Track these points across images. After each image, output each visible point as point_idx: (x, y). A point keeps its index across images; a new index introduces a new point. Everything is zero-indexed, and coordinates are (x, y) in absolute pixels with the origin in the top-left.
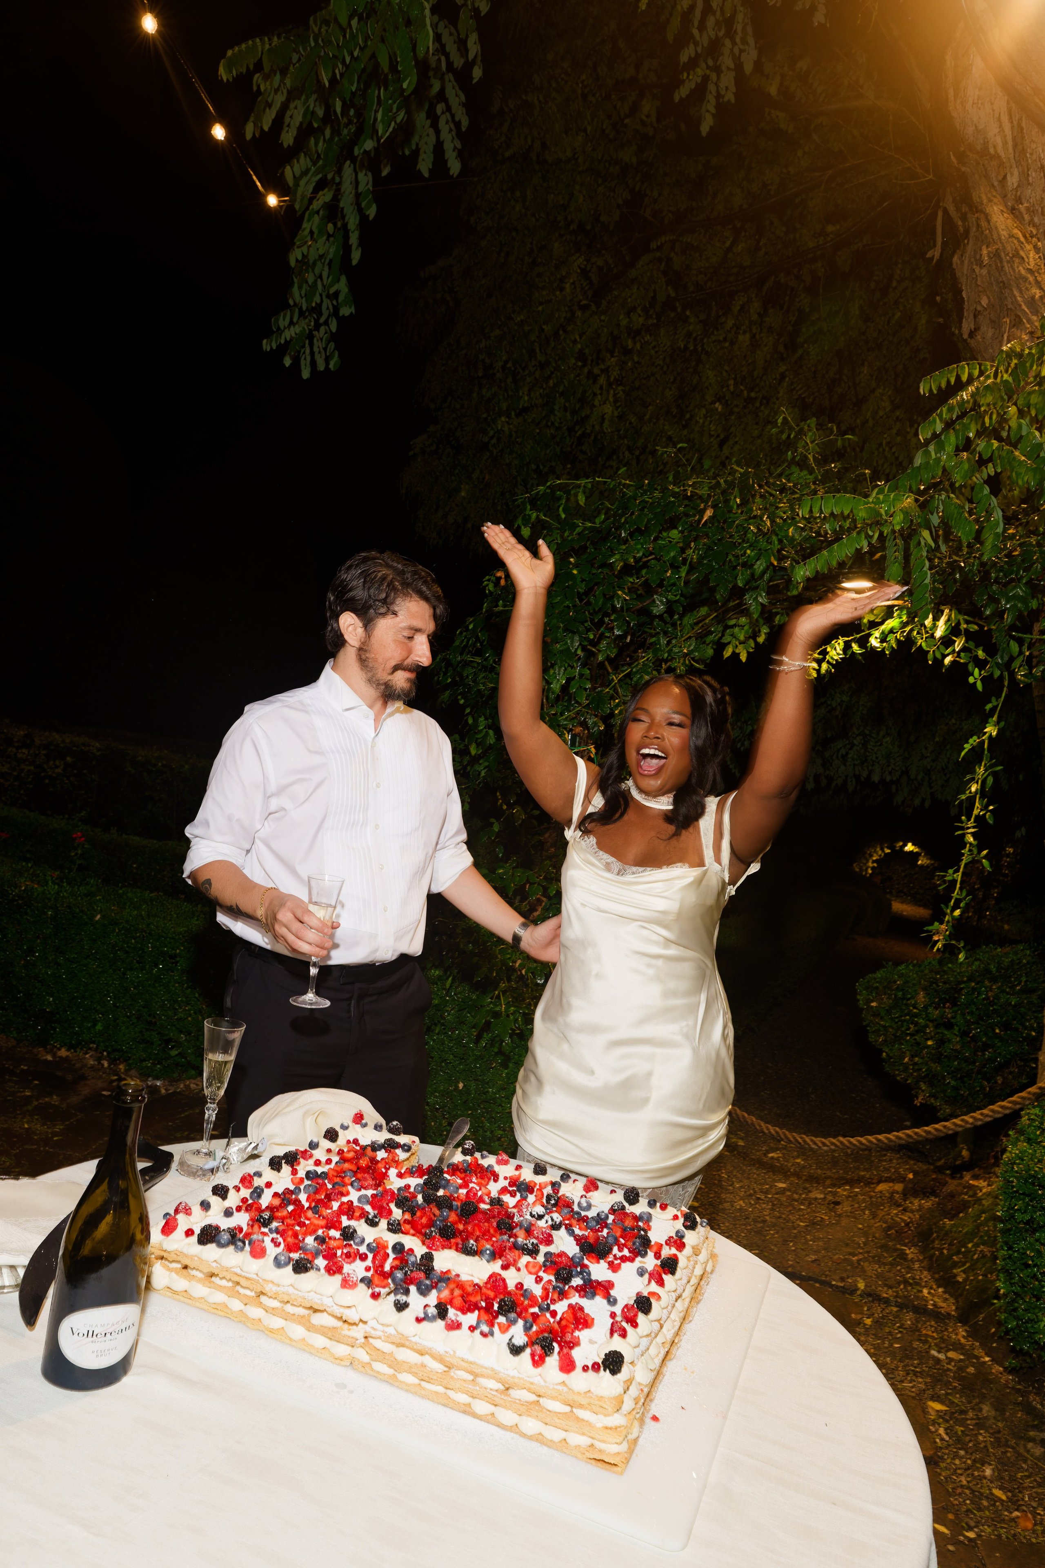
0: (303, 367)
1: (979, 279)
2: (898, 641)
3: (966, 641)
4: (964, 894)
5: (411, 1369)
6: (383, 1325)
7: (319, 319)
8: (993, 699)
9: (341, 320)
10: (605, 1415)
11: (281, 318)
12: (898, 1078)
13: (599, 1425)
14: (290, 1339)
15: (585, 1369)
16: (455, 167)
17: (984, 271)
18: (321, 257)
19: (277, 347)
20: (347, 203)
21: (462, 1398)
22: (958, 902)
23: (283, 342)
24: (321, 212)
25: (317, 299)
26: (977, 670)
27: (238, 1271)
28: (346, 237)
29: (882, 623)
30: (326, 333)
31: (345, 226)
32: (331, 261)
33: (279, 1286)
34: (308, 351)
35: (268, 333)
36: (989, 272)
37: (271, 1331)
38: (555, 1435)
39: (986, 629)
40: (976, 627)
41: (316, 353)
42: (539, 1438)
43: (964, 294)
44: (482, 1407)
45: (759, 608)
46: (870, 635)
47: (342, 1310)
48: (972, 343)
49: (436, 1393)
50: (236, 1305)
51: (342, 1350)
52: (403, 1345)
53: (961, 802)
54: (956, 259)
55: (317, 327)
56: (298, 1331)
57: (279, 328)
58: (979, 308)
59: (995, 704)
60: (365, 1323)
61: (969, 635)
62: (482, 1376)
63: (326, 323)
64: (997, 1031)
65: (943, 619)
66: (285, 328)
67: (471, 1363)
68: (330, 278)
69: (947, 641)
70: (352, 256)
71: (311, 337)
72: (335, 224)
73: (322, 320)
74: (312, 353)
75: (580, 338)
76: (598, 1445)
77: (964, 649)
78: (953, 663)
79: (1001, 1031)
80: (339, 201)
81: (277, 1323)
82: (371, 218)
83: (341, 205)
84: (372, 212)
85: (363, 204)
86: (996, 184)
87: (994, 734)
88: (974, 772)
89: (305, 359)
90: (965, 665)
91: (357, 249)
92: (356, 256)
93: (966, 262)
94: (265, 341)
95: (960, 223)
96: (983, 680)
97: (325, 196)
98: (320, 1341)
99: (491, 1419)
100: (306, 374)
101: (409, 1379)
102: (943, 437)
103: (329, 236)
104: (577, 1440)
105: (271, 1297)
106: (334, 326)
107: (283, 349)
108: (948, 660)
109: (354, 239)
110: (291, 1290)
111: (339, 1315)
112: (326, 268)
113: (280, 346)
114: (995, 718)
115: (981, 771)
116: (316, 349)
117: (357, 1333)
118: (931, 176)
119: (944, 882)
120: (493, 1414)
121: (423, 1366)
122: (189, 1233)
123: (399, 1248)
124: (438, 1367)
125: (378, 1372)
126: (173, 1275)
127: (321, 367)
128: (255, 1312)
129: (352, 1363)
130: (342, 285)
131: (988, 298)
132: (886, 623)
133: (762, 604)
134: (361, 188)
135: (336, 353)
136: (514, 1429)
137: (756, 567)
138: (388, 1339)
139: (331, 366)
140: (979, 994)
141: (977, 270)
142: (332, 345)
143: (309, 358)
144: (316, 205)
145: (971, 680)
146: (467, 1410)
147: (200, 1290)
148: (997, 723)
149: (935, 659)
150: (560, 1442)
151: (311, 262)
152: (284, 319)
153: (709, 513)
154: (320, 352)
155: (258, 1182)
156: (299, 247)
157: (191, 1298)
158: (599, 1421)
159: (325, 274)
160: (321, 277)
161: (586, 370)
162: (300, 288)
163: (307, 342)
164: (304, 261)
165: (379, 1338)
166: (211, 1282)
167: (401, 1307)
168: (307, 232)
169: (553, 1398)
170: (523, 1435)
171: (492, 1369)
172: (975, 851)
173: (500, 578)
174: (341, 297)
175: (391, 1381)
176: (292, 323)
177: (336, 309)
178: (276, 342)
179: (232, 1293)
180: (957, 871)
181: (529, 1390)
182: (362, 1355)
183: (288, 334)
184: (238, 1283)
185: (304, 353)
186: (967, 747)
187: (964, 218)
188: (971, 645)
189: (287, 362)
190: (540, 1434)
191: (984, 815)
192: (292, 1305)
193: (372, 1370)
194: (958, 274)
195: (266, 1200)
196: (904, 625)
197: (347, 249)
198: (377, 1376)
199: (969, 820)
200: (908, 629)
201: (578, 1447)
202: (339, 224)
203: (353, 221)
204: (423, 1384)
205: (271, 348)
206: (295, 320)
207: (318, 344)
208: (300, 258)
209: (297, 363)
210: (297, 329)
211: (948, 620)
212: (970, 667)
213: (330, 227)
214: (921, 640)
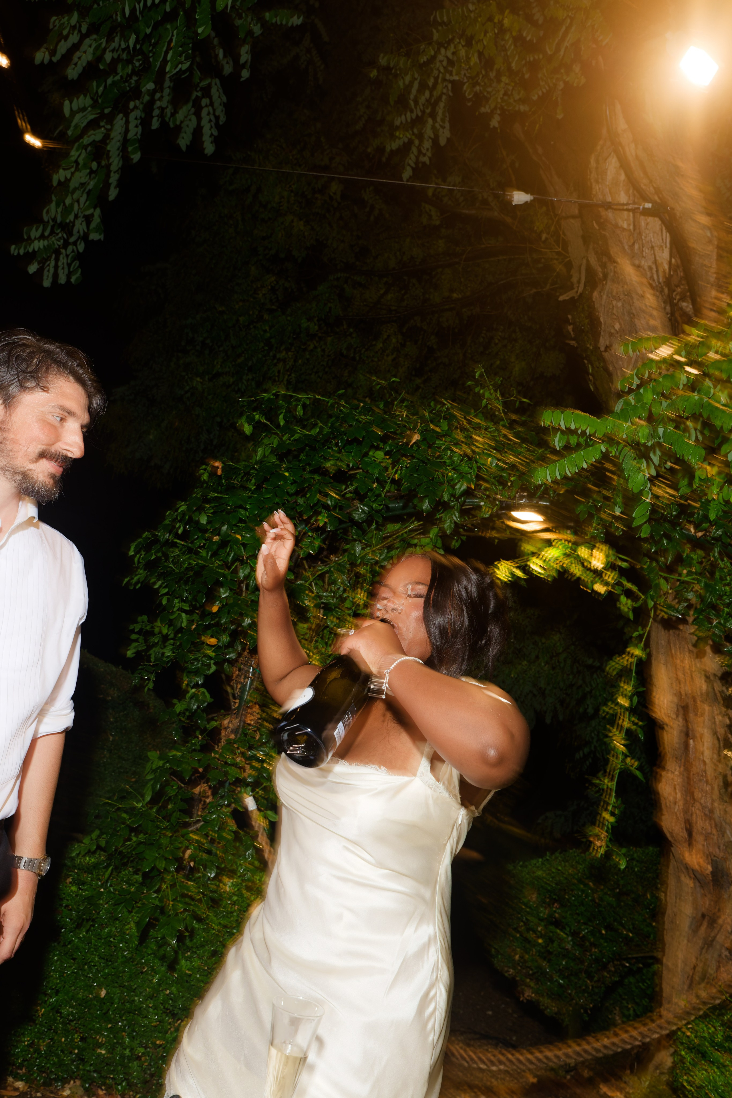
0: (45, 277)
1: (615, 309)
2: (556, 571)
3: (618, 576)
4: (620, 799)
7: (68, 239)
8: (640, 628)
9: (89, 244)
11: (34, 229)
12: (506, 974)
16: (209, 148)
17: (620, 304)
18: (83, 185)
19: (24, 253)
20: (113, 147)
23: (31, 250)
24: (89, 148)
25: (71, 217)
26: (629, 601)
28: (108, 176)
30: (73, 251)
31: (108, 166)
32: (90, 191)
34: (53, 263)
35: (19, 239)
36: (623, 305)
39: (636, 567)
40: (628, 565)
41: (60, 269)
43: (602, 320)
45: (453, 526)
48: (606, 355)
54: (595, 294)
55: (66, 244)
57: (29, 238)
58: (613, 331)
59: (641, 632)
61: (621, 571)
63: (75, 243)
64: (604, 932)
65: (602, 555)
66: (35, 239)
68: (88, 203)
69: (600, 575)
70: (110, 193)
71: (57, 253)
72: (99, 163)
73: (72, 240)
74: (56, 267)
75: (270, 329)
77: (617, 582)
78: (608, 593)
79: (606, 932)
80: (107, 144)
82: (135, 161)
83: (108, 148)
84: (136, 157)
85: (130, 149)
86: (626, 247)
87: (644, 656)
89: (49, 271)
90: (618, 596)
91: (115, 188)
92: (113, 194)
93: (604, 297)
94: (13, 247)
95: (600, 269)
96: (634, 610)
97: (97, 135)
100: (47, 283)
103: (92, 172)
106: (81, 247)
107: (30, 257)
108: (604, 590)
112: (85, 196)
113: (27, 254)
114: (642, 644)
115: (630, 688)
116: (60, 264)
118: (560, 249)
119: (596, 788)
127: (62, 279)
130: (96, 213)
131: (620, 324)
133: (455, 522)
134: (130, 135)
135: (80, 271)
137: (457, 487)
139: (73, 280)
140: (587, 896)
141: (614, 303)
142: (77, 263)
143: (52, 270)
144: (86, 140)
145: (624, 609)
148: (644, 648)
151: (71, 189)
152: (37, 230)
153: (416, 437)
154: (63, 268)
156: (64, 169)
159: (83, 200)
160: (78, 201)
161: (271, 354)
162: (58, 205)
163: (54, 256)
164: (64, 184)
168: (73, 159)
172: (627, 761)
173: (218, 467)
174: (93, 225)
176: (42, 237)
177: (86, 233)
178: (25, 249)
180: (612, 780)
183: (37, 245)
185: (49, 265)
186: (618, 667)
187: (604, 266)
188: (623, 580)
189: (32, 269)
191: (635, 729)
194: (597, 305)
197: (106, 185)
202: (103, 163)
203: (116, 163)
205: (19, 254)
206: (46, 234)
207: (63, 260)
208: (62, 179)
209: (40, 272)
210: (46, 243)
211: (607, 556)
212: (623, 598)
213: (94, 166)
214: (580, 571)
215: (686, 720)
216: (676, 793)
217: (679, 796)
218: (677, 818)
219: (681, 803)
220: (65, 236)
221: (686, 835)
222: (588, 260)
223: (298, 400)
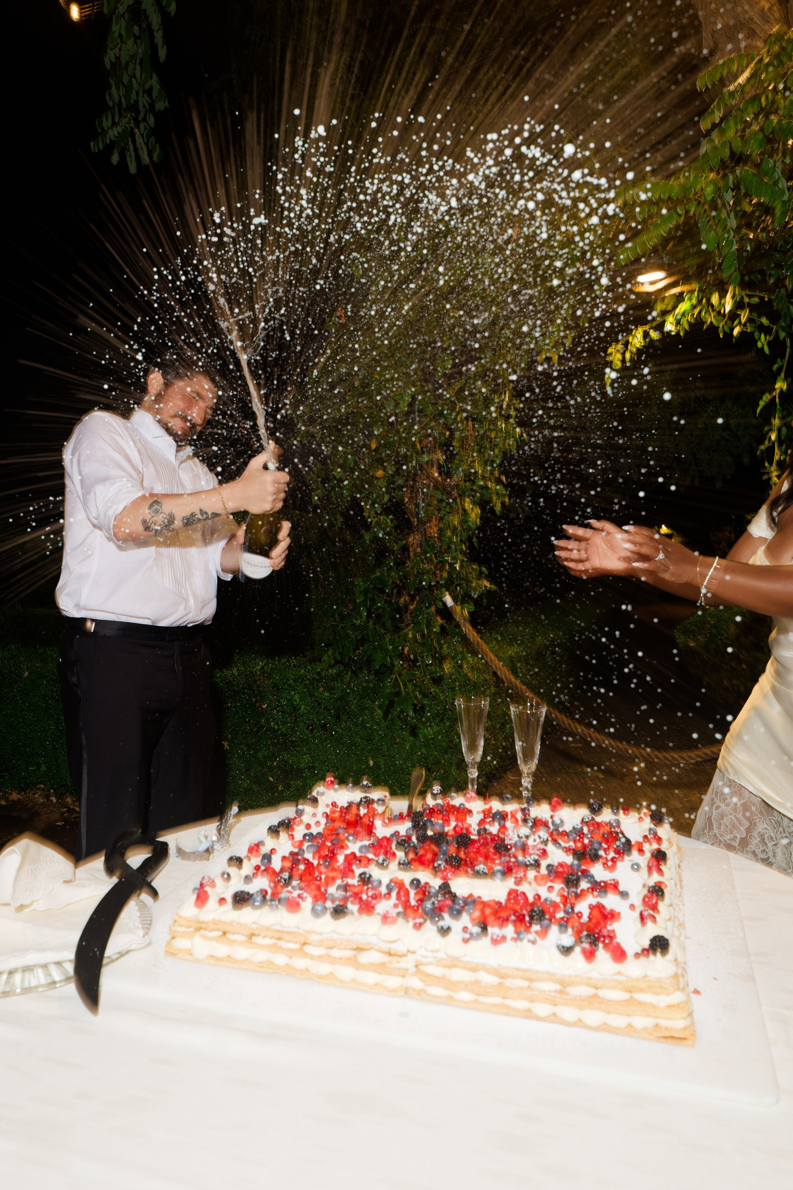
0: (129, 163)
2: (690, 323)
3: (750, 313)
5: (468, 986)
6: (432, 951)
7: (137, 117)
8: (779, 360)
9: (158, 115)
10: (668, 994)
11: (104, 120)
13: (663, 1005)
14: (342, 982)
15: (637, 955)
18: (133, 56)
19: (104, 147)
21: (521, 1004)
23: (108, 142)
24: (126, 15)
25: (134, 96)
26: (763, 336)
27: (278, 927)
28: (152, 37)
29: (675, 307)
30: (146, 129)
31: (149, 26)
32: (141, 61)
33: (321, 934)
34: (131, 148)
35: (94, 134)
37: (321, 977)
38: (618, 1021)
39: (766, 299)
40: (757, 299)
41: (139, 149)
42: (605, 1028)
44: (542, 1009)
46: (665, 321)
47: (389, 945)
49: (495, 1005)
50: (281, 960)
51: (394, 982)
52: (455, 966)
53: (762, 451)
55: (137, 124)
56: (346, 973)
57: (103, 130)
58: (715, 29)
59: (781, 364)
60: (414, 953)
61: (752, 307)
62: (539, 980)
63: (145, 120)
65: (729, 296)
66: (109, 129)
67: (526, 970)
68: (144, 75)
69: (733, 316)
70: (159, 54)
71: (133, 135)
72: (140, 26)
73: (141, 117)
74: (136, 150)
76: (663, 1023)
77: (750, 320)
78: (741, 333)
81: (325, 968)
82: (173, 13)
83: (144, 7)
84: (172, 8)
87: (785, 387)
88: (770, 424)
89: (130, 156)
90: (752, 334)
91: (163, 47)
92: (162, 53)
94: (92, 144)
96: (769, 344)
98: (371, 977)
99: (553, 1018)
100: (133, 169)
101: (465, 996)
102: (723, 125)
103: (136, 38)
104: (641, 1022)
105: (316, 946)
106: (151, 121)
107: (109, 148)
108: (736, 332)
109: (159, 38)
110: (335, 936)
111: (387, 950)
112: (138, 67)
113: (106, 146)
114: (783, 375)
115: (776, 422)
116: (138, 145)
117: (408, 963)
120: (554, 1014)
121: (477, 982)
122: (222, 900)
123: (416, 883)
124: (492, 980)
125: (435, 996)
126: (214, 944)
127: (146, 161)
128: (300, 963)
129: (407, 991)
130: (154, 82)
132: (680, 306)
135: (158, 145)
136: (579, 1023)
138: (439, 962)
139: (155, 158)
142: (153, 139)
143: (133, 155)
144: (120, 9)
145: (759, 345)
146: (528, 1014)
147: (242, 953)
148: (786, 379)
149: (725, 333)
150: (627, 1027)
152: (107, 120)
154: (142, 149)
155: (265, 850)
156: (111, 49)
157: (235, 961)
158: (663, 1001)
159: (138, 73)
160: (134, 76)
162: (118, 89)
163: (130, 139)
164: (116, 64)
165: (431, 963)
166: (252, 943)
167: (445, 931)
168: (116, 34)
169: (613, 988)
170: (589, 1028)
171: (548, 973)
174: (155, 94)
175: (449, 1001)
176: (114, 124)
177: (152, 105)
178: (103, 142)
179: (274, 948)
181: (588, 985)
182: (415, 983)
183: (113, 133)
184: (279, 939)
185: (128, 150)
186: (762, 403)
188: (755, 316)
189: (115, 159)
190: (605, 1024)
192: (339, 949)
193: (429, 995)
195: (277, 864)
196: (694, 307)
197: (154, 47)
198: (434, 1000)
199: (771, 465)
200: (696, 311)
201: (645, 1029)
202: (144, 25)
203: (155, 20)
204: (481, 999)
205: (99, 149)
206: (116, 120)
207: (139, 140)
208: (113, 60)
209: (123, 159)
210: (119, 129)
211: (733, 297)
212: (756, 335)
213: (136, 29)
214: (710, 318)
220: (133, 115)
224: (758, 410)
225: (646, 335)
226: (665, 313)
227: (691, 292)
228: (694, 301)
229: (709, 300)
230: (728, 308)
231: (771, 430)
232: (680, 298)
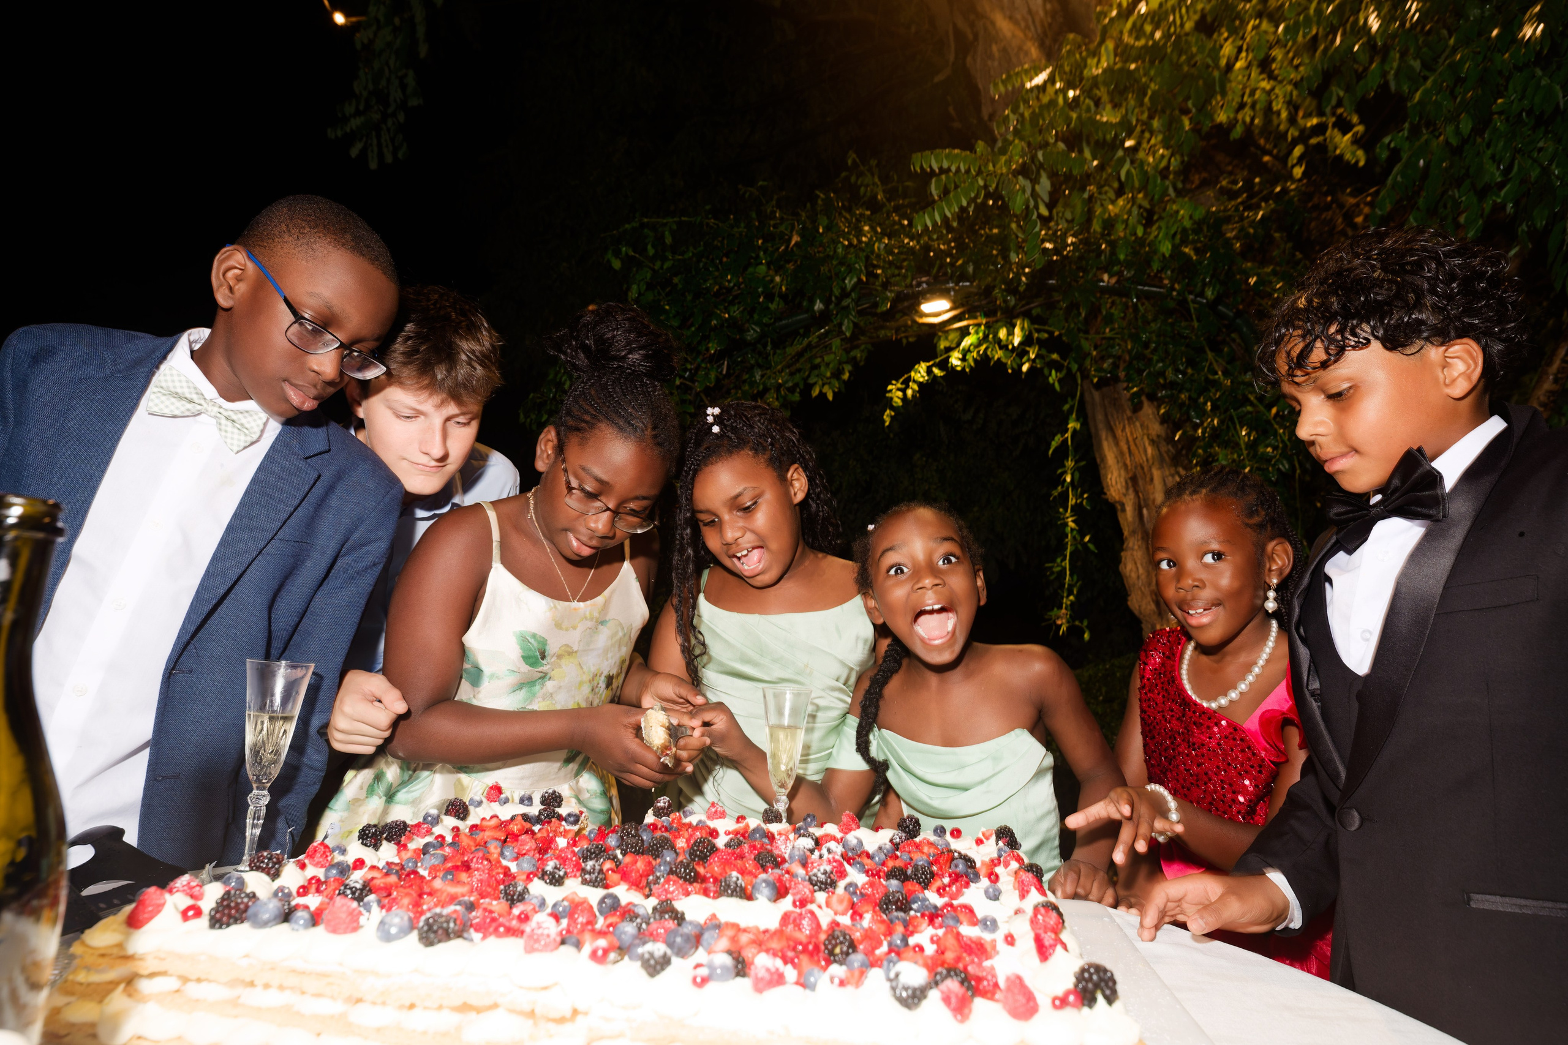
0: (370, 159)
2: (975, 360)
3: (1039, 349)
4: (1075, 578)
7: (386, 110)
8: (1069, 399)
9: (409, 112)
11: (347, 105)
15: (1061, 1002)
19: (343, 136)
22: (1071, 586)
23: (348, 130)
25: (383, 83)
26: (1053, 372)
28: (413, 30)
29: (959, 344)
30: (394, 124)
31: (412, 19)
32: (397, 51)
34: (375, 142)
35: (333, 120)
39: (1056, 334)
40: (1046, 335)
41: (384, 146)
43: (980, 86)
46: (949, 357)
53: (1055, 497)
55: (385, 117)
57: (344, 116)
59: (1072, 404)
60: (585, 1013)
61: (1041, 343)
63: (394, 115)
65: (1017, 330)
66: (351, 116)
69: (1020, 352)
70: (419, 49)
71: (377, 128)
72: (401, 17)
73: (390, 110)
74: (379, 145)
77: (1039, 357)
78: (1029, 370)
87: (1078, 426)
88: (1064, 466)
89: (372, 150)
90: (1041, 369)
91: (424, 43)
92: (423, 50)
93: (978, 60)
94: (329, 130)
95: (969, 31)
96: (1060, 381)
100: (373, 165)
103: (395, 29)
105: (374, 1006)
106: (401, 117)
107: (350, 138)
108: (1025, 368)
109: (421, 31)
112: (393, 57)
113: (345, 135)
114: (1074, 416)
115: (1070, 463)
116: (383, 140)
119: (1052, 573)
123: (611, 902)
127: (389, 159)
130: (410, 77)
132: (965, 341)
133: (853, 322)
135: (405, 144)
139: (400, 155)
141: (988, 63)
142: (400, 136)
143: (375, 149)
145: (1051, 380)
148: (1078, 420)
149: (1013, 370)
151: (377, 52)
152: (350, 106)
153: (795, 240)
154: (387, 145)
159: (392, 61)
160: (387, 64)
162: (366, 72)
163: (374, 133)
172: (1078, 538)
174: (409, 89)
176: (358, 113)
177: (404, 101)
178: (342, 130)
180: (1064, 559)
183: (354, 123)
185: (371, 144)
186: (1054, 444)
187: (972, 25)
188: (1044, 352)
189: (354, 152)
191: (1081, 503)
194: (972, 71)
196: (980, 342)
197: (413, 42)
199: (1066, 511)
200: (983, 348)
202: (406, 16)
205: (337, 137)
206: (361, 108)
207: (385, 136)
208: (366, 41)
209: (363, 152)
210: (362, 119)
211: (1022, 329)
212: (1046, 371)
213: (397, 21)
214: (998, 354)
215: (1136, 492)
216: (1137, 568)
217: (1141, 571)
218: (1143, 593)
219: (1143, 577)
220: (382, 107)
221: (1153, 606)
222: (955, 26)
223: (665, 225)
224: (1051, 452)
225: (929, 371)
226: (949, 350)
227: (979, 325)
228: (981, 335)
229: (996, 335)
230: (1017, 341)
231: (1065, 472)
232: (964, 332)
